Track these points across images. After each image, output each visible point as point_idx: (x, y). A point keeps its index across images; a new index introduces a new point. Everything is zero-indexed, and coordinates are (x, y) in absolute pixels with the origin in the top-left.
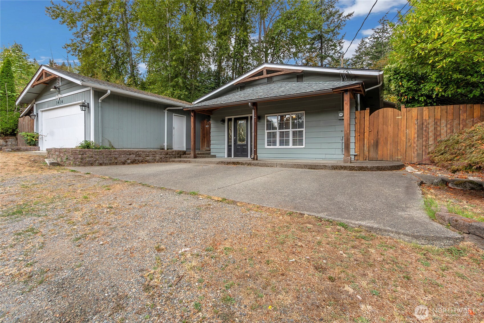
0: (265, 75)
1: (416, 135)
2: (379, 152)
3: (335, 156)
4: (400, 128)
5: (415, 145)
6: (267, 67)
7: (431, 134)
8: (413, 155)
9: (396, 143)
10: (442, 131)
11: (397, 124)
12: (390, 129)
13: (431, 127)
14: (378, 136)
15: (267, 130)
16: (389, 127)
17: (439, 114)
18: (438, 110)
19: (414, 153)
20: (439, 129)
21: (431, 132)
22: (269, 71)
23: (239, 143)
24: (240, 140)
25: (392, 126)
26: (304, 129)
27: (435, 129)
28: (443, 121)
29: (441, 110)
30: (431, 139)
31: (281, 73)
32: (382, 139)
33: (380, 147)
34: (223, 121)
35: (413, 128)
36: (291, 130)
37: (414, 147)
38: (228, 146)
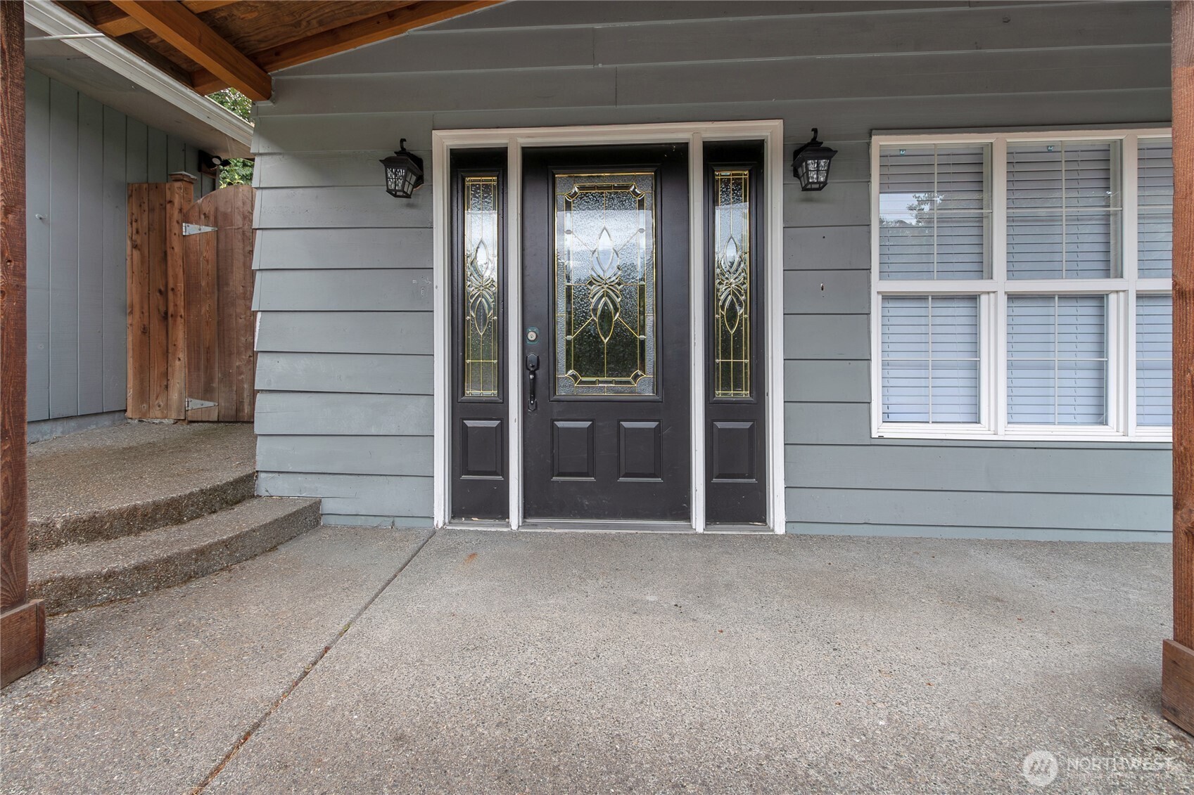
23: (568, 382)
24: (587, 358)
38: (460, 409)
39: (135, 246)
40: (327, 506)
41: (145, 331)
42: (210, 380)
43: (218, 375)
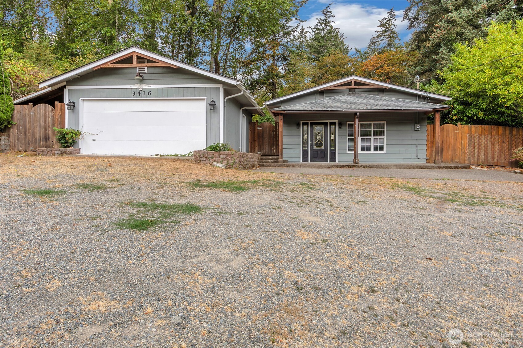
0: (353, 86)
1: (467, 145)
2: (444, 157)
3: (411, 160)
4: (457, 139)
5: (467, 152)
6: (355, 79)
7: (476, 144)
8: (465, 158)
9: (455, 150)
10: (482, 142)
11: (456, 137)
12: (451, 140)
13: (476, 139)
14: (443, 144)
15: (348, 136)
16: (451, 138)
17: (481, 131)
18: (480, 128)
19: (466, 157)
20: (480, 141)
21: (476, 143)
22: (357, 83)
23: (315, 147)
24: (317, 145)
25: (452, 137)
26: (385, 138)
27: (478, 140)
28: (483, 136)
29: (482, 128)
30: (476, 147)
31: (370, 87)
32: (445, 147)
33: (444, 153)
34: (298, 125)
35: (465, 140)
36: (372, 138)
37: (466, 153)
38: (303, 150)
39: (250, 131)
40: (289, 161)
41: (251, 143)
42: (261, 149)
43: (262, 149)
